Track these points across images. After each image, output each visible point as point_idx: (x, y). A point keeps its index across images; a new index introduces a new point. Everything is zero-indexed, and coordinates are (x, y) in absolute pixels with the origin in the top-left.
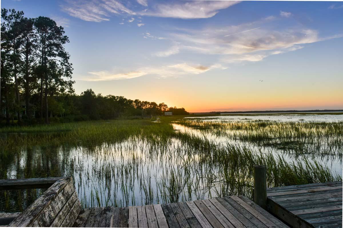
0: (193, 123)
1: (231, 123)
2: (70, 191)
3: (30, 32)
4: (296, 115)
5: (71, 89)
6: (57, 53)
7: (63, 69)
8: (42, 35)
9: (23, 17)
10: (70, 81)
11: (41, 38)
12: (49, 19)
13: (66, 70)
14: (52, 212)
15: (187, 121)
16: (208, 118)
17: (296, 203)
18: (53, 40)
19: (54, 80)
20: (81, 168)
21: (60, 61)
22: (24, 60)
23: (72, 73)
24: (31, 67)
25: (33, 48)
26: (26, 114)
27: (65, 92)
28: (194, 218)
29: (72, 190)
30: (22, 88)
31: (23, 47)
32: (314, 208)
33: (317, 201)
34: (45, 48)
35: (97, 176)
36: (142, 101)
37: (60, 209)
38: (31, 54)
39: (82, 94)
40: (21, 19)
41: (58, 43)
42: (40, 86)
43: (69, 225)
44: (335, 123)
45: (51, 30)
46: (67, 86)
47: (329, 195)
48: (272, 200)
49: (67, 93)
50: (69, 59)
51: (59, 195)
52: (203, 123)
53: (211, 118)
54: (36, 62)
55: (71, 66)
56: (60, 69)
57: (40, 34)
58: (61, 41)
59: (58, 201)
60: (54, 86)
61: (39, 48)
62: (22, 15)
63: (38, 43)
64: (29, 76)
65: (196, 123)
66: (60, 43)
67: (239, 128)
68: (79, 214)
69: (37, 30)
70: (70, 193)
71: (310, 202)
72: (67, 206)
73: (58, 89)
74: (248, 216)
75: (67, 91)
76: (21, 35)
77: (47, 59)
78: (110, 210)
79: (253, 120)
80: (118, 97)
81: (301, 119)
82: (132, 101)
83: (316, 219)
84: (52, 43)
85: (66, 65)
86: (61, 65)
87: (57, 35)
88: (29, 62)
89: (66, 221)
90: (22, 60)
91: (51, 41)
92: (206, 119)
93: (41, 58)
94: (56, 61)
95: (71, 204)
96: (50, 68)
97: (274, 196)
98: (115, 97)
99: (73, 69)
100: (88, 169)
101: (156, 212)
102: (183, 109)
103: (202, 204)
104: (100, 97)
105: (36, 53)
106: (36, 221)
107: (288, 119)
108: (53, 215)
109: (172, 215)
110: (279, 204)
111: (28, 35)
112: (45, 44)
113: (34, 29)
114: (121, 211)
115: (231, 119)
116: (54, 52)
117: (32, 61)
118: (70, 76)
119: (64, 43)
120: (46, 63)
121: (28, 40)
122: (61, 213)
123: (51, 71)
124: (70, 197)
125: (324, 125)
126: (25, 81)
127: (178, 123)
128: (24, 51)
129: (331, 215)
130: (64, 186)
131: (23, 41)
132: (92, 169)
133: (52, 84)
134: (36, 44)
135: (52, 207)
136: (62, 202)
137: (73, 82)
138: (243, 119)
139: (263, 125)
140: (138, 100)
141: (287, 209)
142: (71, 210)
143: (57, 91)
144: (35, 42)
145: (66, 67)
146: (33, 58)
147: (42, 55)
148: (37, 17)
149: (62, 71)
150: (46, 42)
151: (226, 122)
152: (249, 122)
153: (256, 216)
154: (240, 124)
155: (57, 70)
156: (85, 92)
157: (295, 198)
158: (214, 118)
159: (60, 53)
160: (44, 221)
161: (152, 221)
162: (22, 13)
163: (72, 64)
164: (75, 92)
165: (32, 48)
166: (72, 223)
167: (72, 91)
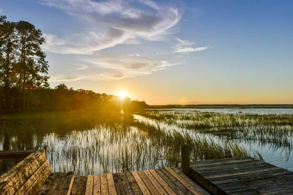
0: (151, 114)
1: (182, 114)
2: (43, 159)
3: (12, 34)
4: (237, 108)
5: (46, 83)
6: (35, 52)
7: (40, 66)
8: (23, 36)
9: (6, 20)
10: (46, 76)
11: (21, 39)
12: (29, 23)
13: (42, 67)
14: (30, 170)
15: (146, 113)
16: (164, 110)
17: (210, 171)
18: (32, 41)
19: (31, 75)
20: (52, 149)
21: (37, 59)
22: (5, 57)
23: (48, 70)
24: (11, 64)
25: (14, 47)
26: (5, 104)
27: (41, 86)
28: (135, 182)
29: (44, 159)
30: (2, 82)
31: (5, 46)
32: (221, 174)
33: (225, 170)
34: (24, 48)
35: (65, 155)
36: (108, 95)
37: (36, 169)
38: (11, 52)
39: (56, 88)
40: (4, 23)
41: (36, 44)
42: (18, 80)
43: (42, 181)
44: (265, 115)
45: (30, 32)
46: (43, 81)
47: (235, 166)
48: (193, 169)
49: (43, 87)
50: (45, 57)
51: (35, 160)
52: (160, 114)
53: (166, 110)
54: (15, 60)
55: (47, 63)
56: (37, 66)
57: (20, 35)
58: (38, 42)
59: (34, 164)
60: (31, 80)
61: (20, 47)
62: (5, 19)
63: (18, 43)
64: (10, 71)
65: (153, 114)
66: (37, 44)
67: (188, 118)
68: (49, 176)
69: (18, 32)
70: (43, 161)
71: (220, 170)
72: (40, 169)
73: (35, 83)
74: (174, 180)
75: (42, 85)
76: (3, 36)
77: (26, 57)
78: (71, 174)
79: (201, 112)
80: (87, 91)
81: (240, 112)
82: (100, 94)
83: (219, 181)
84: (31, 44)
85: (42, 63)
86: (38, 62)
87: (36, 37)
88: (10, 59)
89: (40, 178)
90: (3, 57)
91: (30, 42)
92: (162, 111)
93: (20, 56)
94: (33, 59)
95: (43, 168)
96: (28, 64)
97: (195, 167)
98: (85, 91)
99: (49, 66)
100: (58, 150)
101: (108, 179)
102: (144, 102)
103: (143, 173)
104: (71, 91)
105: (16, 52)
106: (20, 173)
107: (230, 111)
108: (31, 173)
109: (119, 181)
110: (197, 172)
111: (10, 36)
112: (24, 45)
113: (15, 31)
114: (81, 178)
115: (183, 111)
116: (32, 51)
117: (12, 59)
118: (46, 72)
119: (41, 44)
120: (24, 60)
121: (9, 40)
122: (36, 173)
123: (29, 67)
124: (43, 163)
125: (256, 116)
126: (6, 75)
127: (138, 114)
128: (5, 49)
129: (231, 179)
130: (39, 155)
131: (5, 42)
132: (62, 150)
133: (29, 79)
134: (16, 44)
135: (30, 167)
136: (37, 166)
137: (48, 78)
138: (193, 111)
139: (208, 116)
140: (105, 93)
141: (201, 175)
142: (43, 172)
143: (33, 85)
144: (15, 42)
145: (42, 64)
146: (13, 55)
147: (21, 54)
148: (18, 21)
149: (39, 68)
150: (26, 43)
151: (179, 113)
152: (197, 113)
153: (179, 180)
154: (189, 116)
155: (34, 67)
156: (58, 86)
157: (210, 168)
158: (169, 110)
159: (38, 52)
160: (25, 175)
161: (104, 185)
162: (5, 17)
163: (47, 62)
164: (50, 86)
165: (12, 47)
166: (44, 181)
167: (47, 85)
